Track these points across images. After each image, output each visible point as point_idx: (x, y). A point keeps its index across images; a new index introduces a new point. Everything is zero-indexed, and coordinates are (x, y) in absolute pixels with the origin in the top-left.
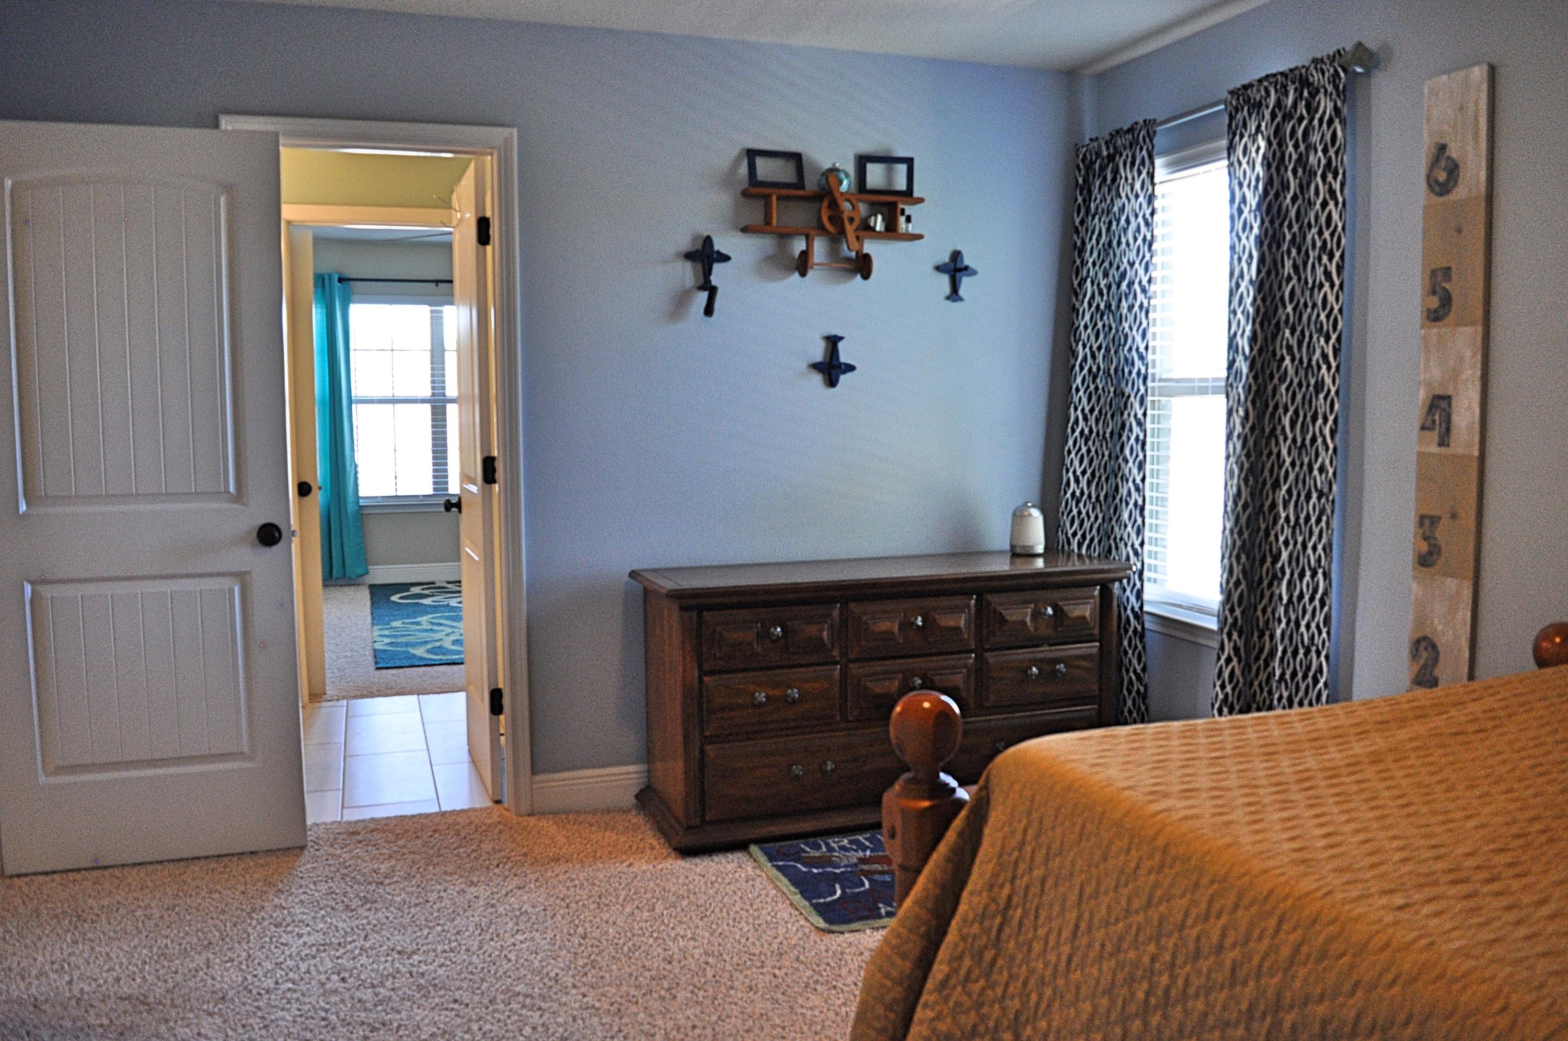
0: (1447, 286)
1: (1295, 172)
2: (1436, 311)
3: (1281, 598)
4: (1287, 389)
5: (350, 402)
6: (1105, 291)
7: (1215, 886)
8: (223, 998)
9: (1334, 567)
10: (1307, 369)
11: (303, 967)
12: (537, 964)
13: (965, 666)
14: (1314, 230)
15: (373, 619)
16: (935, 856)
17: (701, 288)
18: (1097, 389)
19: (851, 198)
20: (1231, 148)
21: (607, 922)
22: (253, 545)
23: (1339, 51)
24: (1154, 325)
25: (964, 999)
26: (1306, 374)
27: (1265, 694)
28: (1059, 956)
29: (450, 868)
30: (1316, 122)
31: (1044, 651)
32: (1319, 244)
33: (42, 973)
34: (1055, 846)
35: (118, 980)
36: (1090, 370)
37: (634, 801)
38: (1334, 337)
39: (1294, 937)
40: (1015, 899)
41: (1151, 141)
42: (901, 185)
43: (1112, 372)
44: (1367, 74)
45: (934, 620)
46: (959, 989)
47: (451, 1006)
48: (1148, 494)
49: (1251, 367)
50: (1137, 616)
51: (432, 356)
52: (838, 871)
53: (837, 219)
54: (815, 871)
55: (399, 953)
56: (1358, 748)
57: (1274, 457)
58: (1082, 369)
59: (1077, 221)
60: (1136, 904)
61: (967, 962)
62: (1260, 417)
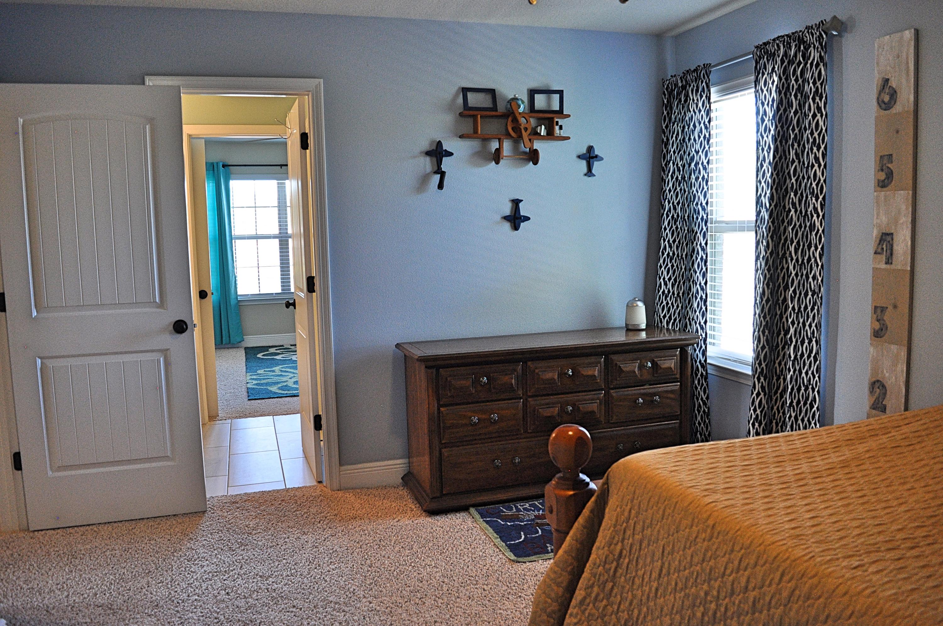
0: (889, 165)
1: (796, 96)
2: (883, 181)
3: (790, 357)
4: (793, 229)
5: (231, 239)
6: (681, 169)
7: (743, 551)
8: (157, 606)
9: (822, 338)
10: (804, 217)
11: (204, 586)
12: (342, 583)
13: (598, 399)
14: (808, 132)
15: (247, 368)
16: (576, 524)
17: (436, 173)
18: (677, 228)
19: (525, 116)
20: (757, 81)
21: (384, 557)
22: (171, 333)
23: (822, 21)
24: (712, 189)
25: (594, 611)
26: (804, 220)
27: (781, 414)
28: (650, 589)
29: (291, 524)
30: (808, 65)
31: (648, 389)
32: (811, 140)
33: (51, 591)
34: (648, 521)
35: (96, 594)
36: (673, 216)
37: (401, 480)
38: (821, 197)
39: (791, 585)
40: (624, 552)
41: (708, 77)
42: (556, 107)
43: (686, 218)
44: (840, 35)
45: (579, 372)
46: (591, 605)
47: (291, 609)
48: (709, 292)
49: (770, 216)
50: (703, 366)
51: (279, 210)
52: (522, 524)
53: (517, 129)
54: (509, 524)
55: (261, 577)
56: (834, 458)
57: (785, 270)
58: (668, 216)
59: (664, 126)
60: (696, 560)
61: (596, 589)
62: (776, 246)
